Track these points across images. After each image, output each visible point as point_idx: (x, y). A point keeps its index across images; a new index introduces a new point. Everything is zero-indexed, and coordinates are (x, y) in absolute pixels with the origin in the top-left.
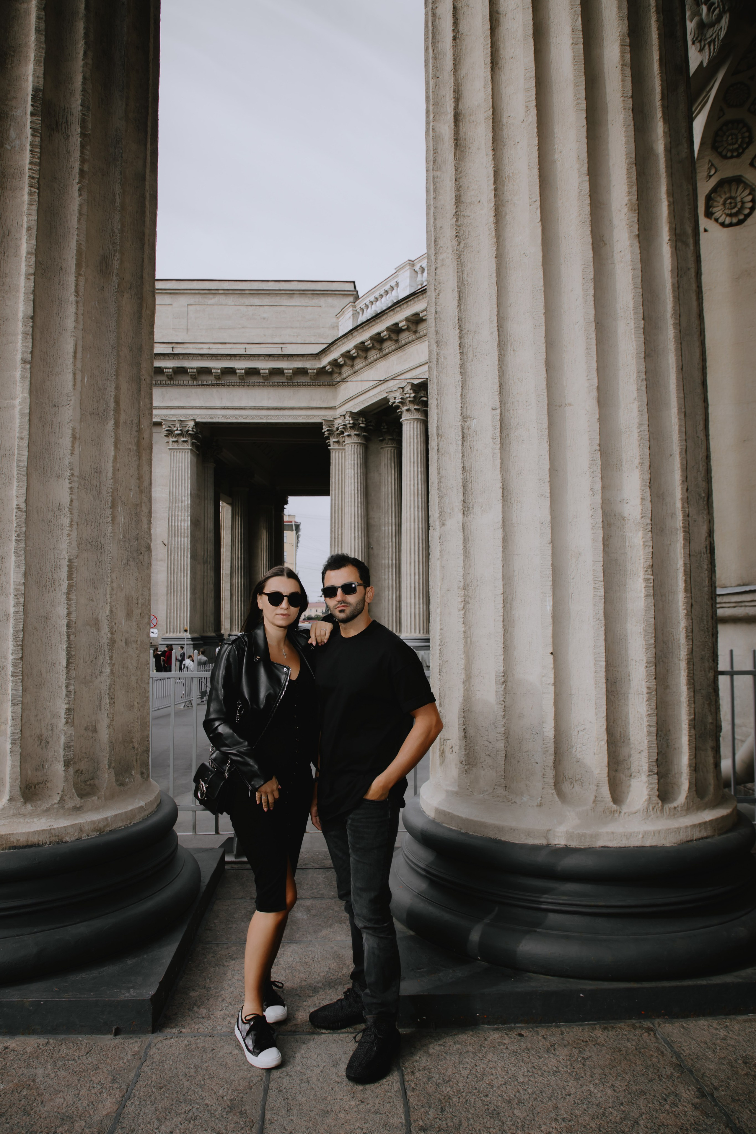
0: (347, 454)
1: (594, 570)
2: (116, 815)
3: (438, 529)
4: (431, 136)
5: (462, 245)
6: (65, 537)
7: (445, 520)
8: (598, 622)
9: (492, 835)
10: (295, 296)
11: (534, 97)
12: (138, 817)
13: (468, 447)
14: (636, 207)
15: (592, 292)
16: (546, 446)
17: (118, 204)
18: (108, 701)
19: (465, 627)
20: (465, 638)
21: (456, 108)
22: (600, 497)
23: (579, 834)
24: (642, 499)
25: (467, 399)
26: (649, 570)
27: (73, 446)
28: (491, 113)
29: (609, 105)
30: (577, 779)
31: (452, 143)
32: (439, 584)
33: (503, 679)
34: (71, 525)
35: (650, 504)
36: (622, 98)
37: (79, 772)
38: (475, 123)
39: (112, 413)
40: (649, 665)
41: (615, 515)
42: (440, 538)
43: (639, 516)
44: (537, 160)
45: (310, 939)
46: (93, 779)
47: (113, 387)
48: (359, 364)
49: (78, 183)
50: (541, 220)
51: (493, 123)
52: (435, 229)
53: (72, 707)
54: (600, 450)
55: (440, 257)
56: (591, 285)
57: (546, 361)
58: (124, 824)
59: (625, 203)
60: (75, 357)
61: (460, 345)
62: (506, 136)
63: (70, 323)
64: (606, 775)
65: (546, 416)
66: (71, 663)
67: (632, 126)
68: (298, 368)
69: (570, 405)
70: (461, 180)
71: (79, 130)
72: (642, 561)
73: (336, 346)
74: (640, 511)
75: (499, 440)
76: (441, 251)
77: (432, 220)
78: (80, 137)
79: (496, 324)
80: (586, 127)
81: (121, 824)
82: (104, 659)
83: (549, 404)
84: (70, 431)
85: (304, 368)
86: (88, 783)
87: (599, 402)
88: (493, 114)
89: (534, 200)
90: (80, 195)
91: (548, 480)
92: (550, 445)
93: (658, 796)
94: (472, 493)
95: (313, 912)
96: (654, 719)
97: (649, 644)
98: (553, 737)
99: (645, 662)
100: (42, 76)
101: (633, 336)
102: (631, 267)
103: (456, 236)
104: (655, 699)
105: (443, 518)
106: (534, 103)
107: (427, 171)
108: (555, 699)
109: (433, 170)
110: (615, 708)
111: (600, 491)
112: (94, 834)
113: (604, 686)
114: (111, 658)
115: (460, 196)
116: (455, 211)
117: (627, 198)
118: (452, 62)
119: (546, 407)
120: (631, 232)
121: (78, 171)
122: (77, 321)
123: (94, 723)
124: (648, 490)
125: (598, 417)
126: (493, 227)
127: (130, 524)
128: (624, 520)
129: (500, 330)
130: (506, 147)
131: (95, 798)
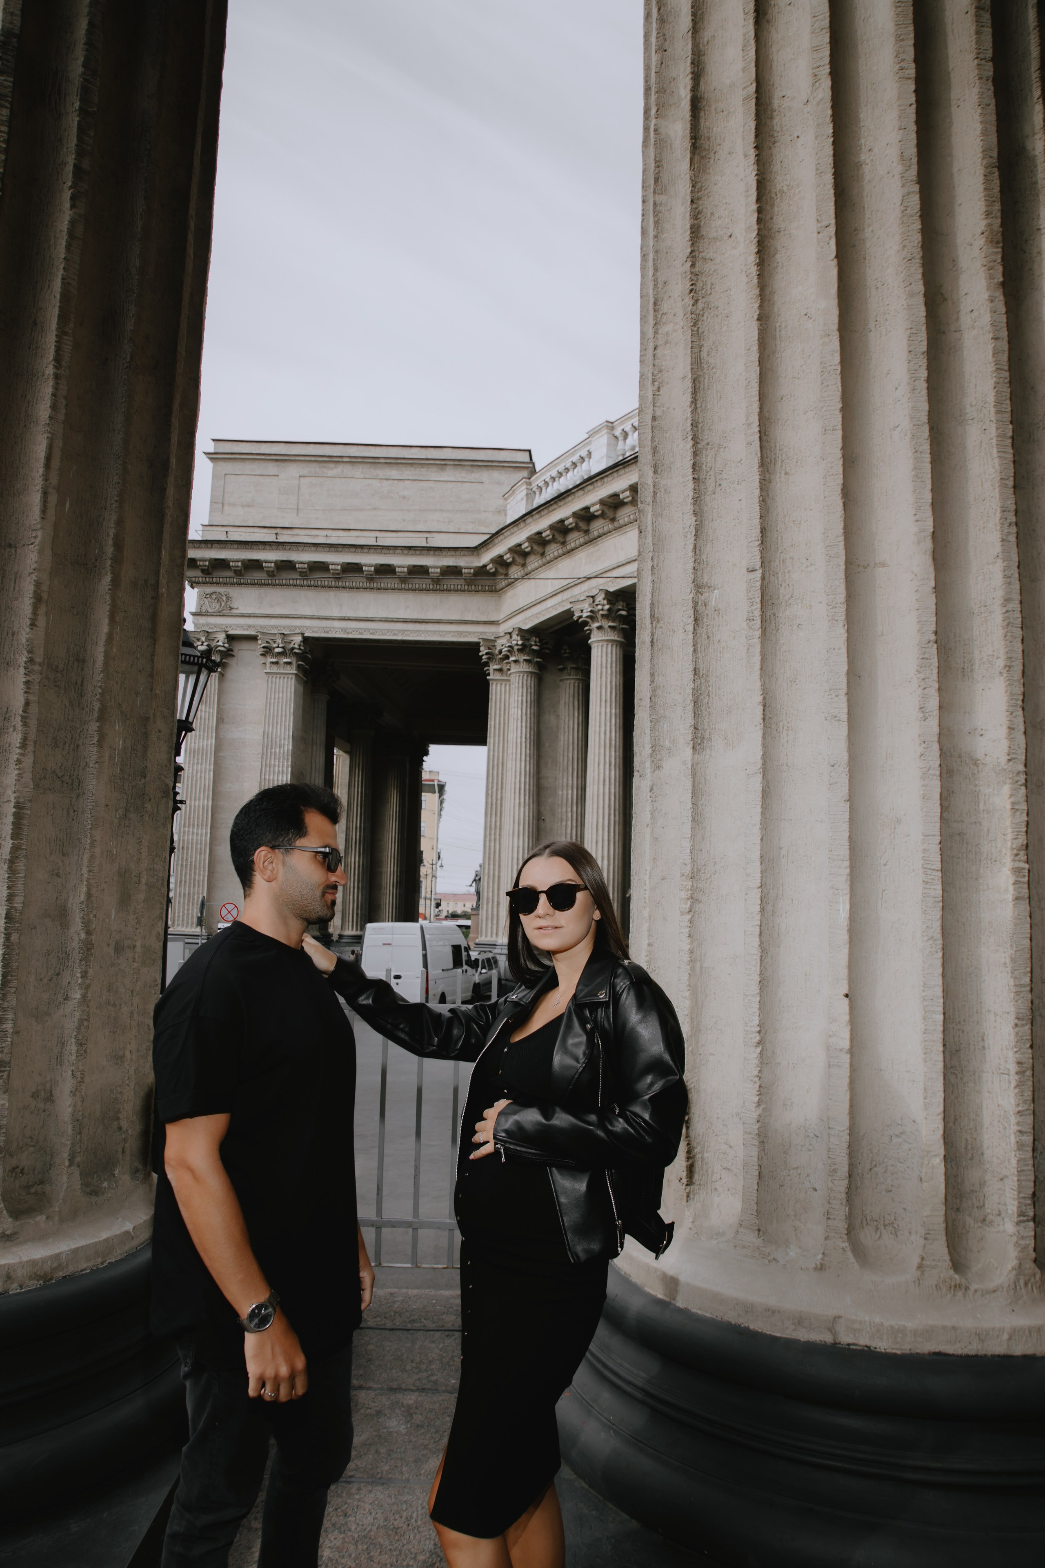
0: (513, 686)
1: (924, 851)
2: (78, 1248)
3: (649, 775)
4: (652, 141)
5: (700, 305)
6: (12, 766)
7: (661, 760)
8: (931, 942)
9: (732, 1317)
10: (448, 468)
11: (827, 60)
12: (119, 1252)
13: (704, 636)
14: (999, 235)
15: (924, 374)
16: (841, 632)
17: (139, 230)
18: (74, 1048)
19: (691, 943)
20: (692, 961)
21: (695, 88)
22: (937, 722)
23: (892, 1327)
24: (1009, 728)
25: (704, 557)
26: (1022, 853)
27: (35, 613)
28: (754, 89)
29: (952, 75)
30: (887, 1222)
31: (687, 144)
32: (649, 868)
33: (758, 1038)
34: (24, 745)
35: (1023, 737)
36: (976, 62)
37: (18, 1170)
38: (725, 113)
39: (109, 562)
40: (1020, 1023)
41: (960, 756)
42: (652, 790)
43: (1004, 759)
44: (830, 160)
45: (406, 1476)
46: (42, 1182)
47: (112, 521)
48: (533, 562)
49: (71, 187)
50: (837, 257)
51: (757, 104)
52: (655, 286)
53: (8, 1059)
54: (936, 642)
55: (663, 330)
56: (923, 362)
57: (842, 490)
58: (90, 1264)
59: (980, 231)
60: (47, 466)
61: (695, 467)
62: (776, 128)
63: (43, 410)
64: (942, 1219)
65: (843, 581)
66: (10, 981)
67: (993, 107)
68: (448, 567)
69: (883, 565)
70: (700, 202)
71: (77, 105)
72: (1010, 836)
73: (502, 537)
74: (1006, 750)
75: (759, 622)
76: (664, 320)
77: (651, 272)
78: (79, 116)
79: (758, 429)
80: (914, 106)
81: (84, 1266)
82: (73, 975)
83: (848, 563)
84: (31, 588)
85: (456, 567)
86: (33, 1190)
87: (934, 559)
88: (757, 91)
89: (825, 223)
90: (73, 207)
91: (845, 690)
92: (848, 631)
93: (1035, 1261)
94: (709, 714)
95: (418, 1418)
96: (1030, 1119)
97: (1021, 985)
98: (846, 1145)
99: (1013, 1017)
100: (19, 13)
101: (995, 451)
102: (991, 335)
103: (691, 290)
104: (1030, 1083)
105: (658, 757)
106: (827, 69)
107: (644, 202)
108: (850, 1077)
109: (654, 192)
110: (956, 1098)
111: (936, 713)
112: (33, 1284)
113: (941, 1057)
114: (84, 975)
115: (699, 227)
116: (689, 250)
117: (985, 222)
118: (690, 18)
119: (843, 567)
120: (991, 277)
121: (71, 168)
122: (54, 407)
123: (48, 1085)
124: (1020, 712)
125: (933, 584)
126: (754, 270)
127: (133, 749)
128: (976, 764)
129: (764, 438)
130: (777, 144)
131: (41, 1218)
